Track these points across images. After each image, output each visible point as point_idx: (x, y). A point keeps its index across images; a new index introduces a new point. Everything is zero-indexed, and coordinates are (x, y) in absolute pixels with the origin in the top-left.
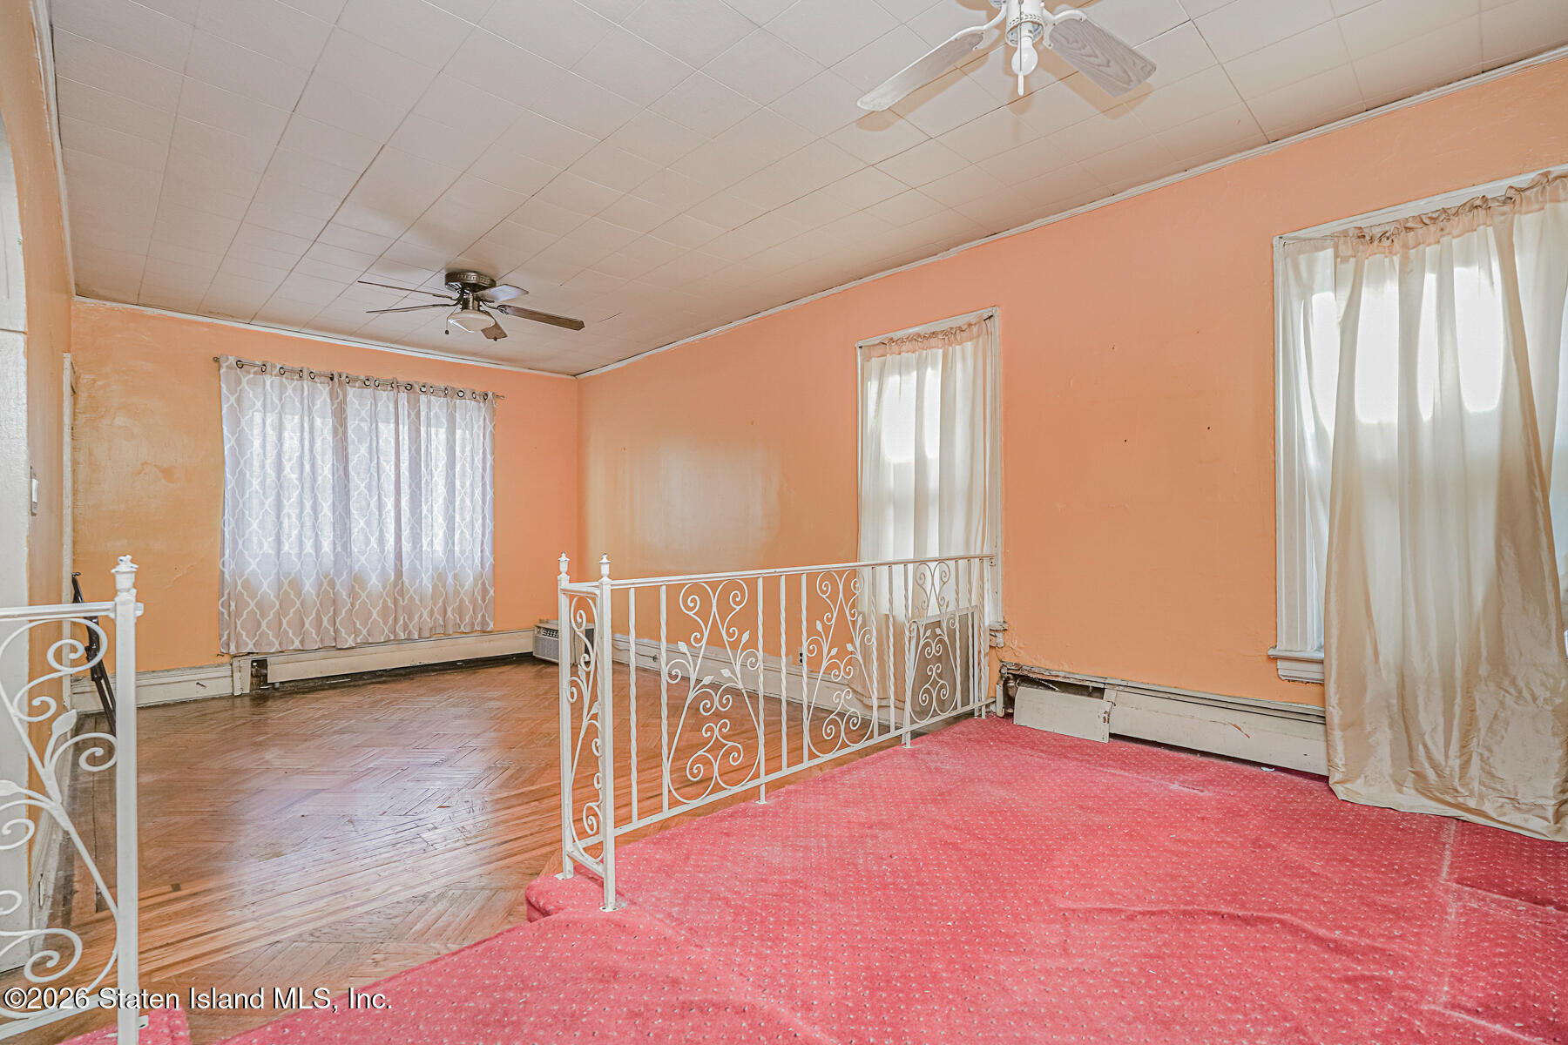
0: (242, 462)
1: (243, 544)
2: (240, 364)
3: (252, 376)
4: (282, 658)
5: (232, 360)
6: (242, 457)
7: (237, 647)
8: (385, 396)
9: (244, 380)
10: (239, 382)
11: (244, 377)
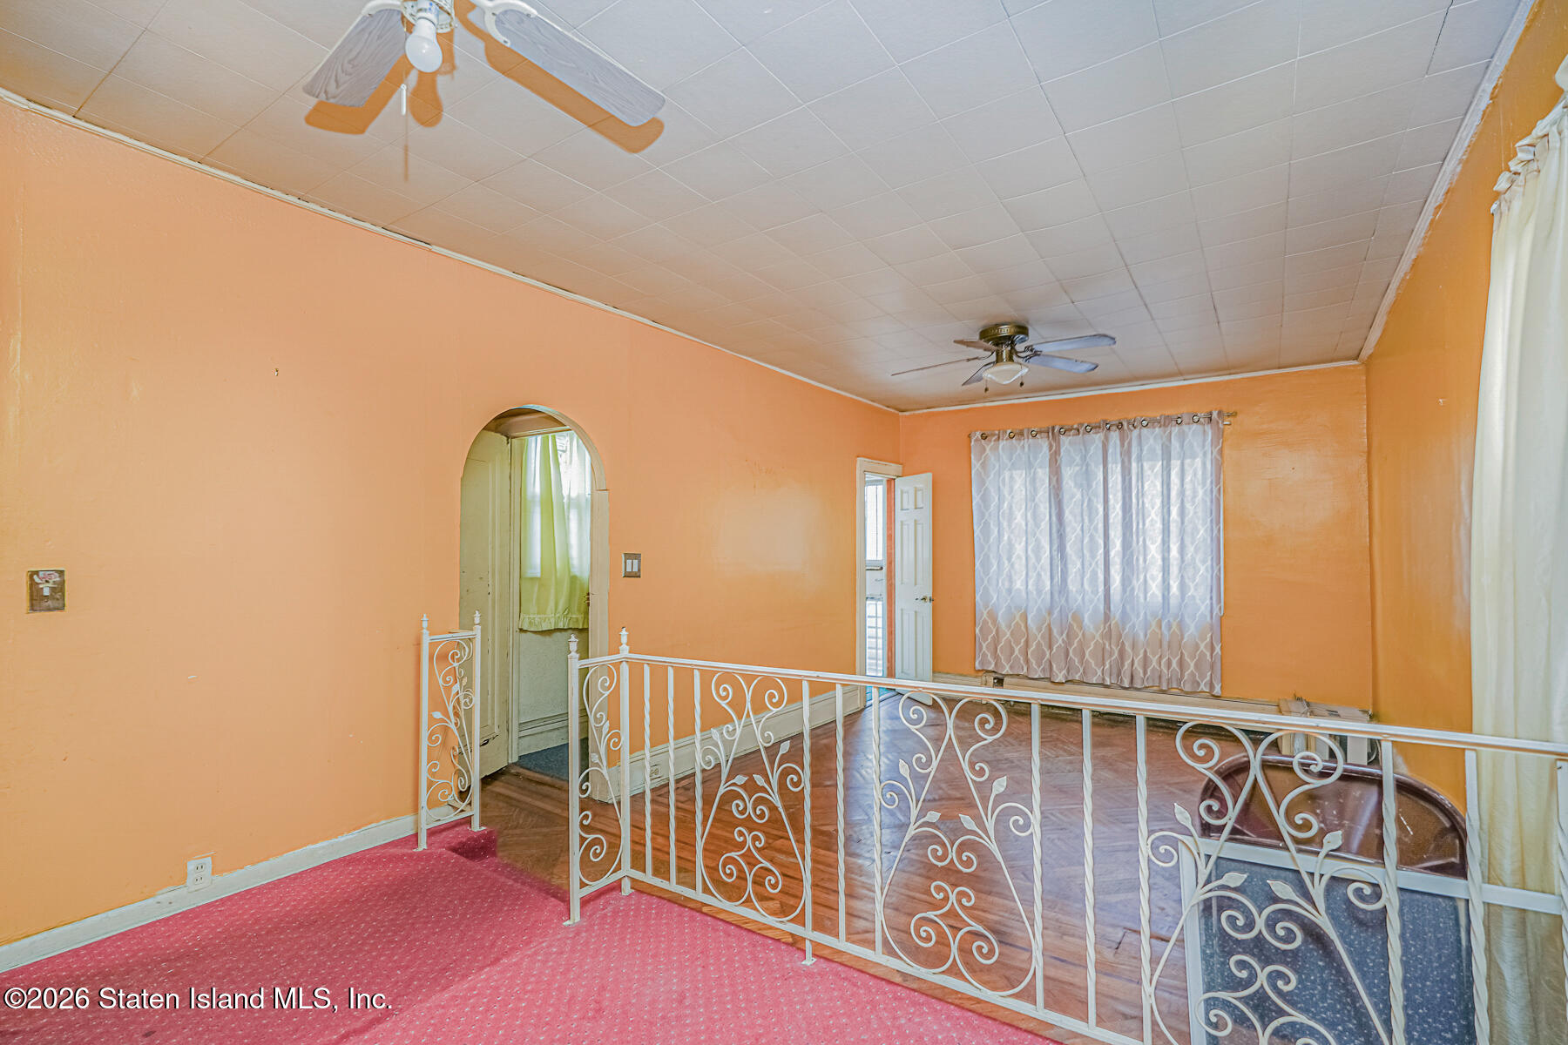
0: (987, 514)
1: (988, 582)
2: (984, 437)
3: (992, 443)
4: (1015, 680)
5: (978, 434)
6: (987, 510)
7: (982, 663)
8: (1097, 438)
9: (988, 449)
10: (984, 450)
11: (988, 445)
